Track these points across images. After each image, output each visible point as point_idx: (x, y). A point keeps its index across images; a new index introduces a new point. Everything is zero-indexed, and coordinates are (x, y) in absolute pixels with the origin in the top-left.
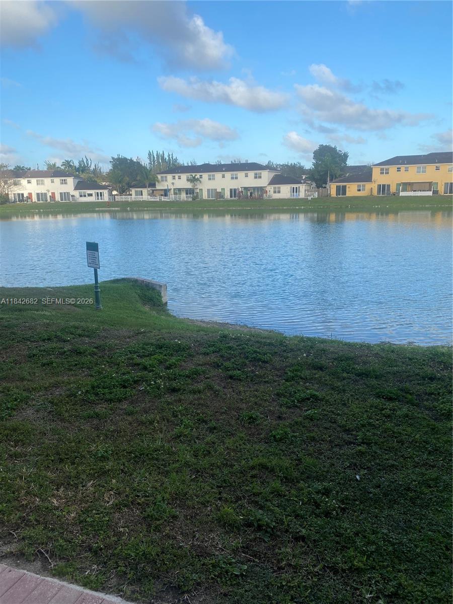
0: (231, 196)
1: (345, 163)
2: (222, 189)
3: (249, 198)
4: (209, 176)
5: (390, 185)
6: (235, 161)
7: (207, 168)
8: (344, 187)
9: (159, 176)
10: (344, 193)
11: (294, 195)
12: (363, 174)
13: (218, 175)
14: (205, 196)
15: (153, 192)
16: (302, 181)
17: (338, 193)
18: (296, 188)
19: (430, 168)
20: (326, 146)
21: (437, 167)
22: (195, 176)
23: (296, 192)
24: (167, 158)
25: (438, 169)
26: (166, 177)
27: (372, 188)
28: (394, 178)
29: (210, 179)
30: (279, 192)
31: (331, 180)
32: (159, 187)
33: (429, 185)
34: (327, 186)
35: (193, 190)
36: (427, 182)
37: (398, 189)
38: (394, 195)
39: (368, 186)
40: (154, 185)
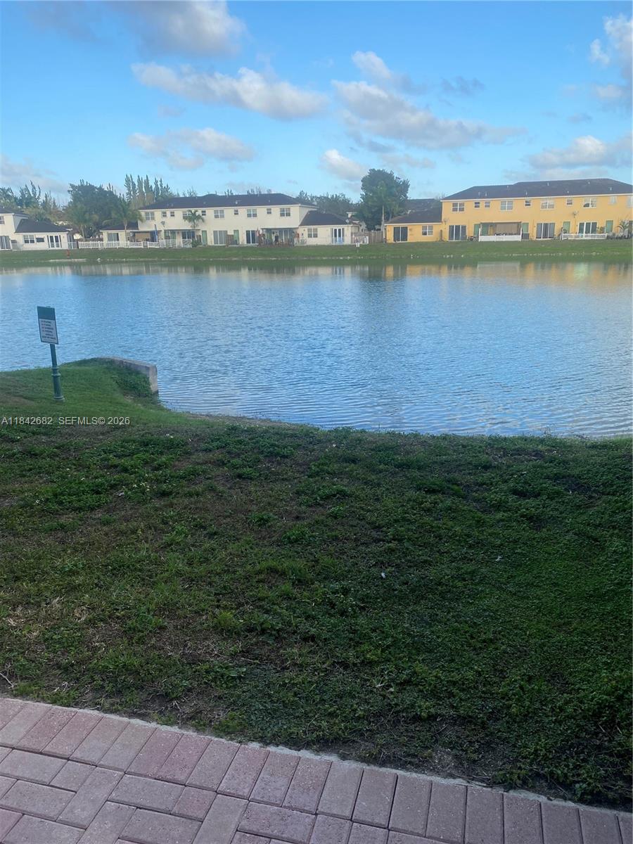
0: (248, 241)
1: (405, 196)
2: (235, 231)
3: (274, 244)
4: (216, 212)
5: (465, 227)
6: (252, 191)
7: (212, 201)
8: (405, 229)
9: (143, 213)
10: (405, 237)
11: (336, 240)
12: (430, 211)
13: (229, 211)
14: (210, 241)
15: (134, 235)
16: (347, 221)
17: (396, 238)
18: (340, 230)
19: (519, 203)
20: (379, 171)
21: (526, 202)
22: (195, 213)
23: (340, 236)
24: (154, 187)
25: (528, 204)
26: (153, 214)
27: (441, 231)
28: (471, 217)
29: (216, 217)
30: (316, 236)
31: (387, 220)
32: (142, 228)
33: (517, 227)
34: (382, 228)
35: (193, 232)
36: (515, 223)
37: (476, 233)
38: (472, 240)
39: (437, 227)
40: (135, 226)
